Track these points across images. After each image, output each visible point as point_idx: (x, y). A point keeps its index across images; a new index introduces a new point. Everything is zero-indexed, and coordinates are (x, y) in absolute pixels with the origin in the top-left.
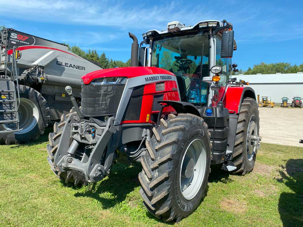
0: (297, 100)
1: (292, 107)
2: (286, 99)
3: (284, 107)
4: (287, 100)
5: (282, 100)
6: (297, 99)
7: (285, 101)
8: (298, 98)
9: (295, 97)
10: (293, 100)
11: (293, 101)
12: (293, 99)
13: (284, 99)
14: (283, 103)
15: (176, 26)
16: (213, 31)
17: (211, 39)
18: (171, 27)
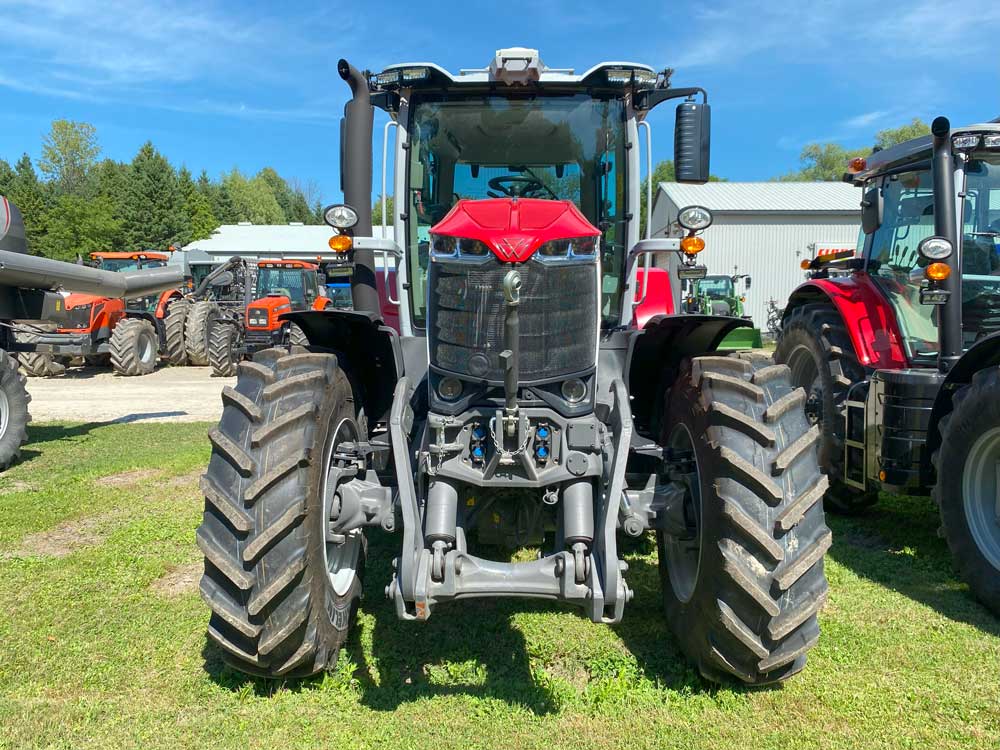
15: (531, 66)
16: (642, 98)
17: (629, 122)
18: (511, 66)
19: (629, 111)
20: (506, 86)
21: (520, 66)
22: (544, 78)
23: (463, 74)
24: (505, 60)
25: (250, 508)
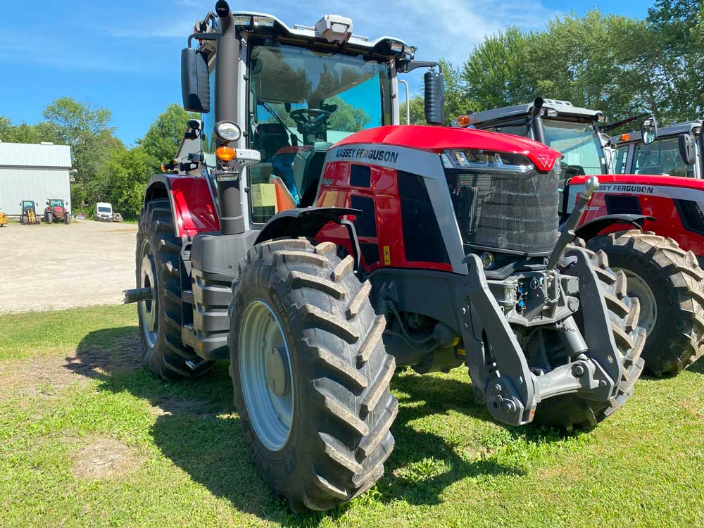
0: (56, 205)
1: (49, 223)
2: (31, 204)
3: (29, 223)
4: (34, 207)
5: (21, 207)
6: (56, 203)
7: (28, 209)
8: (56, 200)
9: (50, 200)
10: (48, 206)
11: (48, 208)
12: (47, 204)
13: (26, 204)
14: (27, 215)
15: (349, 31)
16: (403, 64)
17: (393, 79)
18: (336, 29)
19: (393, 71)
20: (328, 42)
21: (341, 29)
22: (351, 41)
23: (295, 28)
24: (332, 24)
25: (361, 367)
